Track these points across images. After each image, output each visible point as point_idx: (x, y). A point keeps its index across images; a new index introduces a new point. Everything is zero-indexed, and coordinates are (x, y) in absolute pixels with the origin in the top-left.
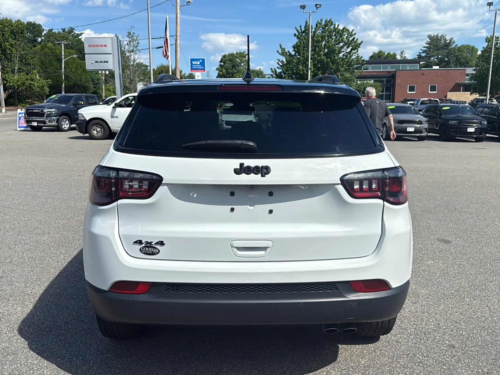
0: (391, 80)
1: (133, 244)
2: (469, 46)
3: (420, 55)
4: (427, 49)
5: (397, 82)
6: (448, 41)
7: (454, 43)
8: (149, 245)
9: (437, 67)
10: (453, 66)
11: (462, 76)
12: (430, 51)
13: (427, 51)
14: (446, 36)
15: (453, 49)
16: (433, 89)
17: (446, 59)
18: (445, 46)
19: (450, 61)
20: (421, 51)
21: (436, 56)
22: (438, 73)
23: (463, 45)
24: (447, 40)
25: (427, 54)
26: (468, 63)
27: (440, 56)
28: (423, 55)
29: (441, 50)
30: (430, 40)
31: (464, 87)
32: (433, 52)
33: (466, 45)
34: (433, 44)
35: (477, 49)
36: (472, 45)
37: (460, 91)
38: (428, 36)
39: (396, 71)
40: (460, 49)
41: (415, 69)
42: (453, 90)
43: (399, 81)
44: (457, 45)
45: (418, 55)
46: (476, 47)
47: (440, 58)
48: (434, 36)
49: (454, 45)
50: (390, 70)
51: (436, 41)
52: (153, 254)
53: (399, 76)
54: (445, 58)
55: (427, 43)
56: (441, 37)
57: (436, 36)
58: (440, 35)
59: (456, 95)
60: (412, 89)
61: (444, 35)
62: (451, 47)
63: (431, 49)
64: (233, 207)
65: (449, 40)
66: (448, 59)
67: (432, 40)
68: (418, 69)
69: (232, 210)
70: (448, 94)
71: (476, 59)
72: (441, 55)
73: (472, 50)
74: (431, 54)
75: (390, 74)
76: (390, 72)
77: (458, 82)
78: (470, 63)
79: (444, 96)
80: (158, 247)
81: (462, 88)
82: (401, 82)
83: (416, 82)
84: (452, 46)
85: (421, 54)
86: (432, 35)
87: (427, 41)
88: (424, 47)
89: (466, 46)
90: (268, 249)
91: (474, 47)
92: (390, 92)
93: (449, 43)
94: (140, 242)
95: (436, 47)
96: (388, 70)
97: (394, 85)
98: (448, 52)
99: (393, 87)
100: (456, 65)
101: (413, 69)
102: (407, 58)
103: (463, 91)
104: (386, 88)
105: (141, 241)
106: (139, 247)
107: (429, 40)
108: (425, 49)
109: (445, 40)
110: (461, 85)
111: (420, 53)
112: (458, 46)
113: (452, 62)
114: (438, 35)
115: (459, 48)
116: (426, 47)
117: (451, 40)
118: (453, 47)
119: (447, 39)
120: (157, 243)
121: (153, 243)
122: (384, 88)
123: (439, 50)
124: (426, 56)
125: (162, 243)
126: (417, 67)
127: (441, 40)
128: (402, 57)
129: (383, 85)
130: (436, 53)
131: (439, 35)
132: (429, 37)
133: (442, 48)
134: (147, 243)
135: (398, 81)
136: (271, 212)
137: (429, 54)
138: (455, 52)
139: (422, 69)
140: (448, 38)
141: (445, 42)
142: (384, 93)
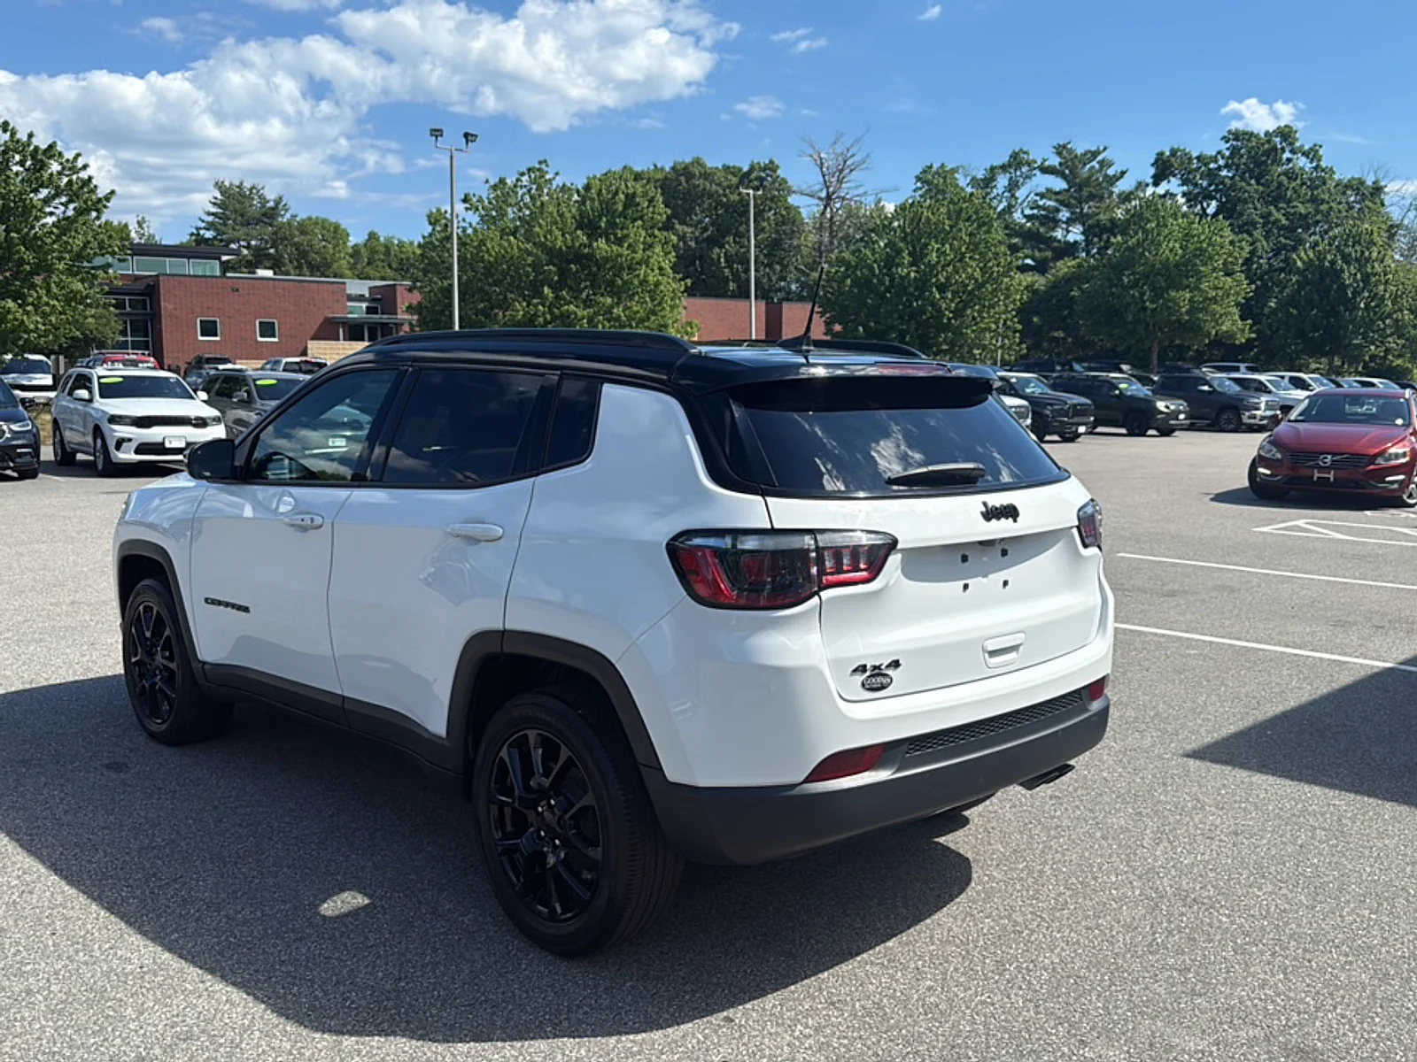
0: (145, 300)
1: (851, 675)
2: (324, 221)
3: (199, 234)
4: (217, 220)
5: (165, 308)
6: (271, 204)
7: (287, 210)
8: (876, 671)
9: (269, 273)
10: (292, 271)
11: (338, 301)
12: (225, 224)
13: (219, 227)
14: (263, 188)
15: (286, 226)
16: (267, 329)
17: (272, 251)
18: (265, 215)
19: (282, 256)
20: (203, 225)
21: (244, 240)
22: (275, 287)
23: (310, 219)
24: (268, 202)
25: (219, 232)
26: (329, 266)
27: (253, 243)
28: (209, 235)
29: (256, 224)
30: (222, 195)
31: (346, 327)
32: (234, 229)
33: (317, 218)
34: (231, 208)
35: (345, 230)
36: (333, 220)
37: (338, 339)
38: (217, 183)
39: (157, 276)
40: (303, 228)
41: (208, 274)
42: (317, 337)
43: (170, 307)
44: (296, 216)
45: (192, 234)
46: (342, 227)
47: (256, 246)
48: (231, 184)
49: (288, 216)
50: (136, 273)
51: (239, 202)
52: (883, 687)
53: (169, 292)
54: (267, 249)
55: (214, 204)
56: (251, 190)
57: (238, 187)
58: (247, 185)
59: (331, 349)
60: (209, 329)
61: (260, 187)
62: (280, 219)
63: (229, 219)
64: (966, 582)
65: (275, 201)
66: (277, 251)
67: (229, 197)
68: (218, 274)
69: (966, 587)
70: (309, 346)
71: (347, 257)
72: (256, 238)
73: (335, 232)
74: (230, 234)
75: (141, 286)
76: (137, 278)
77: (331, 316)
78: (335, 265)
79: (300, 351)
80: (890, 672)
81: (341, 331)
82: (175, 309)
83: (219, 309)
84: (282, 216)
85: (202, 232)
86: (227, 184)
87: (216, 198)
88: (209, 214)
89: (320, 221)
90: (1021, 648)
91: (340, 225)
92: (147, 336)
93: (273, 209)
94: (863, 669)
95: (242, 215)
96: (130, 272)
97: (156, 317)
98: (275, 233)
99: (151, 320)
100: (299, 267)
101: (200, 274)
102: (157, 238)
103: (344, 340)
104: (131, 322)
105: (865, 666)
106: (860, 678)
107: (219, 196)
108: (210, 219)
109: (264, 200)
110: (338, 324)
111: (198, 229)
112: (298, 219)
113: (287, 261)
114: (241, 183)
115: (302, 224)
116: (213, 214)
117: (278, 201)
118: (285, 220)
119: (268, 198)
120: (888, 666)
121: (883, 667)
122: (125, 322)
123: (249, 224)
124: (215, 238)
125: (895, 664)
126: (212, 269)
127: (253, 199)
128: (143, 235)
129: (121, 314)
130: (241, 232)
131: (245, 184)
132: (219, 186)
133: (258, 222)
134: (875, 667)
135: (166, 305)
136: (1005, 583)
137: (224, 234)
138: (293, 236)
139: (229, 275)
140: (271, 195)
141: (263, 206)
142: (130, 339)
